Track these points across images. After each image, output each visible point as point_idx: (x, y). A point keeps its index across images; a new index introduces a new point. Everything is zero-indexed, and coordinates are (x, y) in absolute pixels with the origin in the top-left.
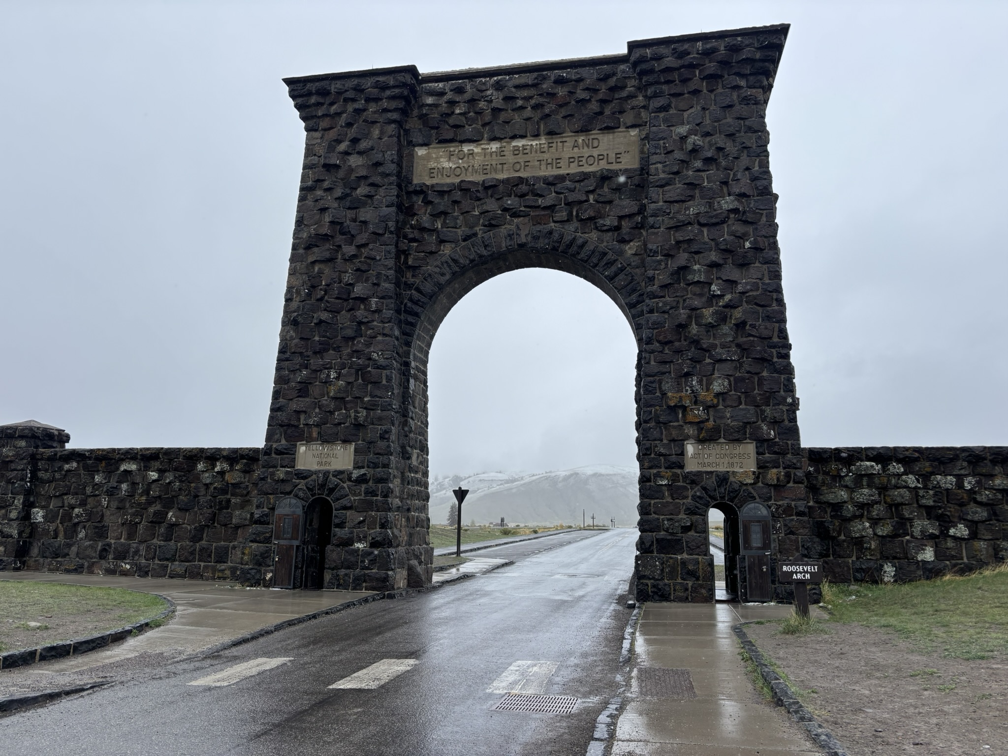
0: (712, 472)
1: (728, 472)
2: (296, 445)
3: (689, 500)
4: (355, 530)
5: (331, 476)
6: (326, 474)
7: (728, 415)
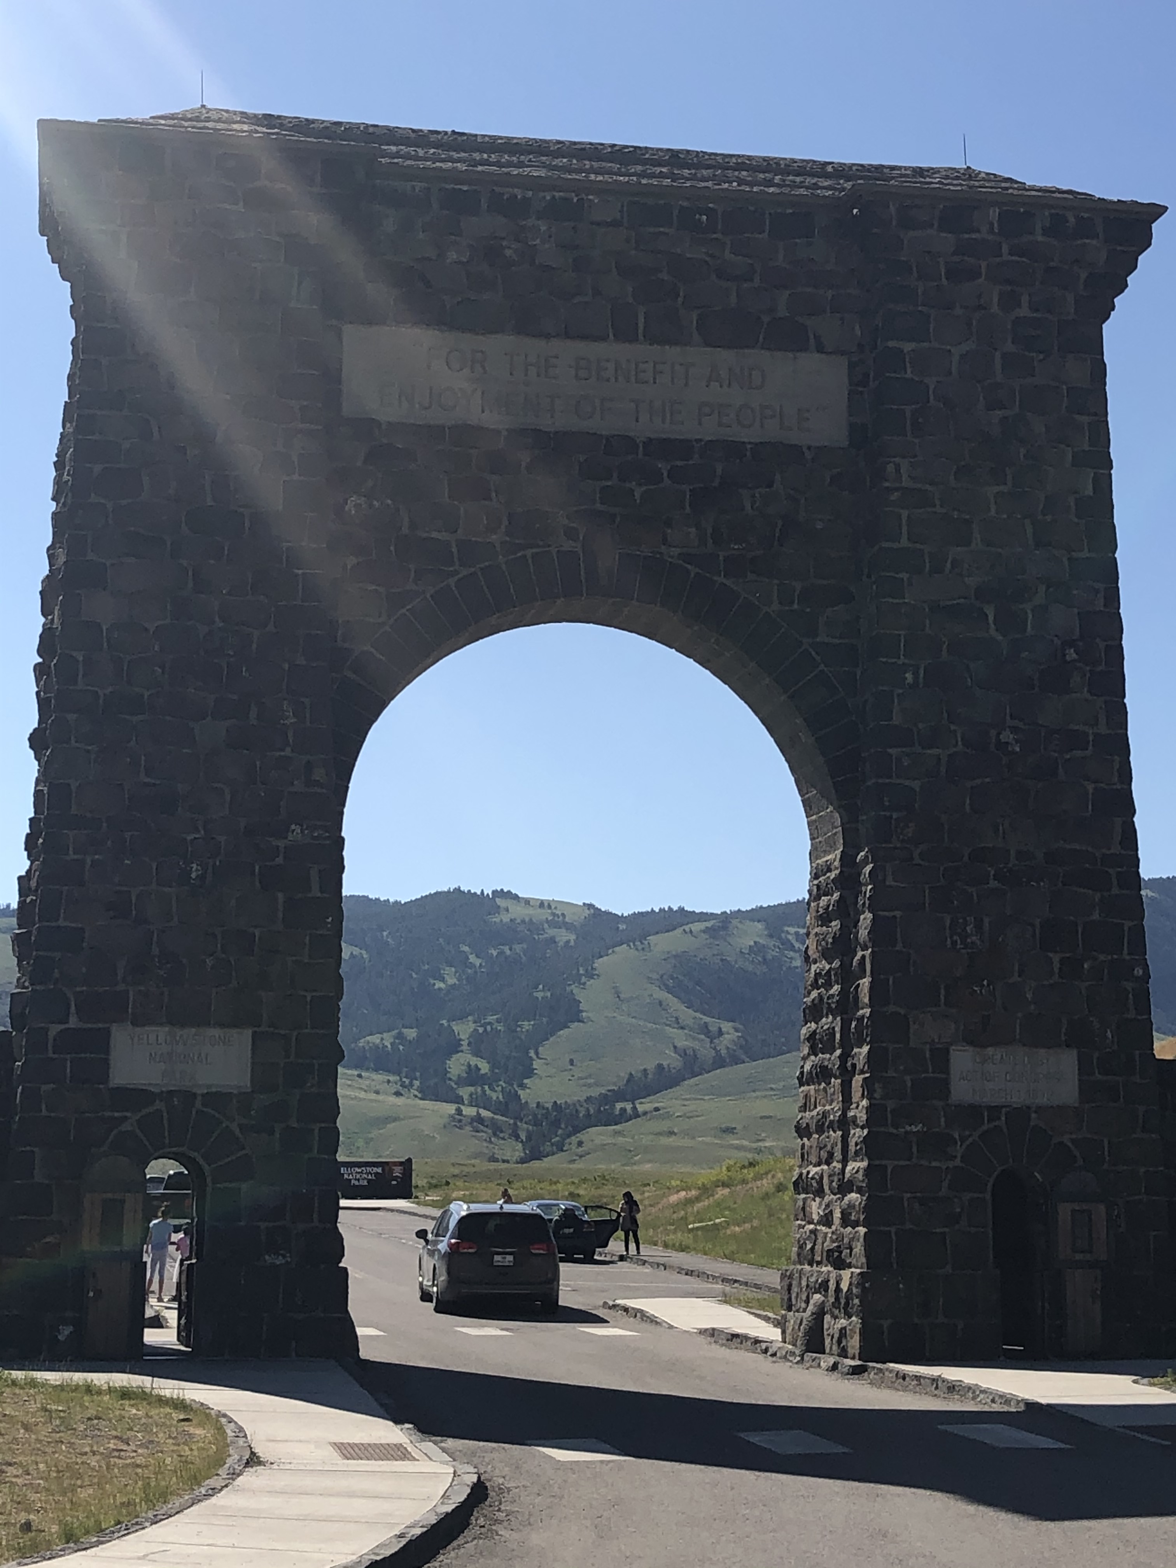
0: (998, 1108)
1: (1029, 1108)
2: (108, 1032)
3: (958, 1162)
4: (263, 1225)
5: (198, 1103)
6: (189, 1096)
7: (1029, 996)
